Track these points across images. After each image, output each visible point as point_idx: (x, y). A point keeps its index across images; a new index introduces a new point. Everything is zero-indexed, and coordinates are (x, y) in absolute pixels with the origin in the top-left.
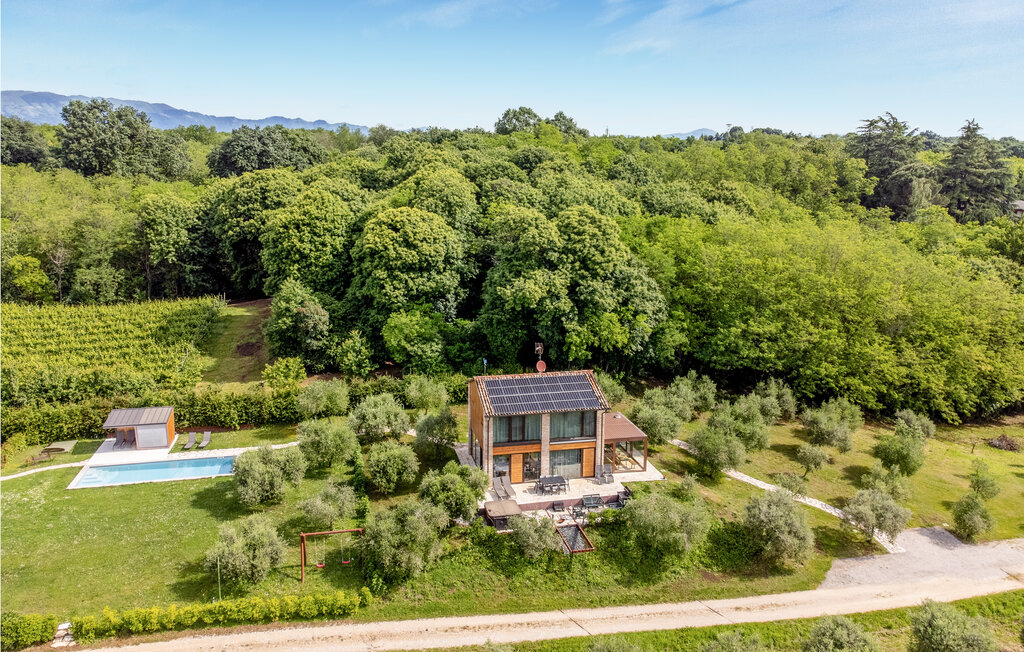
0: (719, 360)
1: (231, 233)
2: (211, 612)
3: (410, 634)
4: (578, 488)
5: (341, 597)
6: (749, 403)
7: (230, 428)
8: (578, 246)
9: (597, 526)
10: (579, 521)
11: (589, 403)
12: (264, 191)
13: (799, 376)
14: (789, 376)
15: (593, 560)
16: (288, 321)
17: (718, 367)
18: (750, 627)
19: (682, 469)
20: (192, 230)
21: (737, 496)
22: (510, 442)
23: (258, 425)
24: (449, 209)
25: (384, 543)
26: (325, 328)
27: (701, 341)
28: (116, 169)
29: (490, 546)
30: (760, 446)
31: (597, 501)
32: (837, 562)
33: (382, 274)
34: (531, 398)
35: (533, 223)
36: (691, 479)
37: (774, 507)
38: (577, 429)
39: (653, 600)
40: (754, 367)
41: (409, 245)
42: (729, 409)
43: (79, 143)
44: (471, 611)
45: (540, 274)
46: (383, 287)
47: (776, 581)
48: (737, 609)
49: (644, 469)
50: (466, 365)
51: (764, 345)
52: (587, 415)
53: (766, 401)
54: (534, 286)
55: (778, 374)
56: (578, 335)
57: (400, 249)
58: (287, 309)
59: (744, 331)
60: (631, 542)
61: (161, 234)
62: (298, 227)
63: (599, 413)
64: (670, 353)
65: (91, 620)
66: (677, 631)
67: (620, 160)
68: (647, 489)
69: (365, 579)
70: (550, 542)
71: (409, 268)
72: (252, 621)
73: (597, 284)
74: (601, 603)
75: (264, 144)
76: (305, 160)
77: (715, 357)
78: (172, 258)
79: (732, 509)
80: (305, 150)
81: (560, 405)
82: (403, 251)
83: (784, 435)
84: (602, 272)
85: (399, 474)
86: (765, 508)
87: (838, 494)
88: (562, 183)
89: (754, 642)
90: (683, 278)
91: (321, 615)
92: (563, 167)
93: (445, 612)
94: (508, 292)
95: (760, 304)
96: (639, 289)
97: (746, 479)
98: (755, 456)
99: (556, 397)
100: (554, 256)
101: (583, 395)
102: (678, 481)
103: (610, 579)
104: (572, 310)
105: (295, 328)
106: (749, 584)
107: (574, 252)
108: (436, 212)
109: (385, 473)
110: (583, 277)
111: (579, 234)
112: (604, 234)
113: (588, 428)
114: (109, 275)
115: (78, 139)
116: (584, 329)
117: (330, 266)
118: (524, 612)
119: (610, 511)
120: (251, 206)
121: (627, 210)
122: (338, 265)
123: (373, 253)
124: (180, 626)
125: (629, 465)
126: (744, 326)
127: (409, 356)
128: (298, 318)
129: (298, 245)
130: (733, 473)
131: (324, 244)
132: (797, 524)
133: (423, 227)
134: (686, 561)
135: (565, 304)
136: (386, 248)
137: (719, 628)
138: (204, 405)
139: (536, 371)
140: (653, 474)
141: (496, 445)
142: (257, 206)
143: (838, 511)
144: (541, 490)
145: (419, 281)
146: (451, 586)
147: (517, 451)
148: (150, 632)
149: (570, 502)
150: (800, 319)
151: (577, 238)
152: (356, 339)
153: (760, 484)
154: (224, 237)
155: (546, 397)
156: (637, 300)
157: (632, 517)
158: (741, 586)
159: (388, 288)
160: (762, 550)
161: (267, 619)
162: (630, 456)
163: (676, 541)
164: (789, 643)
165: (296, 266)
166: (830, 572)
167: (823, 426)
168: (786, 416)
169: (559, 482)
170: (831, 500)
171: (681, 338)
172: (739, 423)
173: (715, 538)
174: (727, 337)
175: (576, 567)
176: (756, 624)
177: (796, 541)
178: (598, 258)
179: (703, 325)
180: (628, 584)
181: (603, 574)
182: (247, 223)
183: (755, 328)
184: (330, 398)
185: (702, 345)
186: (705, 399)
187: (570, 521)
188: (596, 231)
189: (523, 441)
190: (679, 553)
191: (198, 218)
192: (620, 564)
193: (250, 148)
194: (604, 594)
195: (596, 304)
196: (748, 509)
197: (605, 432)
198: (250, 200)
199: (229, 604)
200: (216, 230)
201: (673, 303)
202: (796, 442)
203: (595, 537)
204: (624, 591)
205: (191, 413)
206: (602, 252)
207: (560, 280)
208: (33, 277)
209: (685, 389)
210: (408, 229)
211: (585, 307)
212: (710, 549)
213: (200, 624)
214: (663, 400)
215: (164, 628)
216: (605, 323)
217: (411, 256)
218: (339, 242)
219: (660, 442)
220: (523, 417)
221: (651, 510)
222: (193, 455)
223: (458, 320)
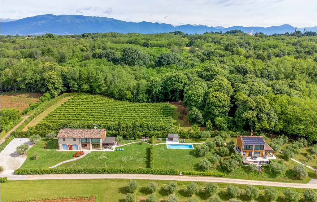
0: (289, 133)
1: (171, 88)
2: (202, 173)
3: (233, 181)
4: (259, 159)
5: (221, 174)
6: (296, 144)
7: (187, 138)
8: (259, 106)
9: (264, 167)
10: (260, 165)
11: (263, 144)
12: (178, 79)
13: (309, 137)
14: (306, 138)
15: (263, 173)
16: (195, 116)
17: (289, 134)
18: (293, 188)
19: (281, 157)
20: (162, 86)
21: (292, 164)
22: (246, 149)
23: (192, 138)
24: (228, 93)
25: (228, 166)
26: (201, 118)
27: (285, 128)
28: (135, 64)
29: (244, 168)
30: (298, 153)
31: (263, 162)
32: (312, 179)
33: (214, 107)
34: (251, 142)
35: (250, 101)
36: (283, 160)
37: (300, 168)
38: (260, 148)
39: (274, 181)
40: (298, 134)
41: (219, 101)
42: (291, 145)
43: (128, 58)
44: (242, 179)
45: (250, 112)
46: (214, 110)
47: (299, 181)
48: (291, 185)
49: (272, 156)
50: (231, 128)
51: (301, 130)
52: (262, 146)
53: (300, 143)
54: (249, 115)
55: (303, 137)
56: (258, 126)
57: (218, 102)
58: (194, 114)
59: (296, 127)
60: (270, 170)
61: (155, 87)
62: (194, 94)
63: (264, 146)
64: (278, 130)
65: (185, 172)
66: (279, 187)
67: (264, 68)
68: (273, 160)
69: (224, 171)
70: (256, 169)
71: (219, 107)
72: (207, 175)
73: (262, 115)
74: (265, 180)
75: (168, 58)
76: (178, 62)
77: (289, 132)
78: (157, 93)
79: (291, 166)
80: (177, 58)
81: (257, 144)
82: (219, 103)
83: (304, 150)
84: (264, 112)
85: (226, 153)
86: (298, 168)
87: (315, 166)
88: (253, 85)
89: (294, 191)
90: (283, 113)
91: (218, 176)
92: (252, 77)
93: (238, 178)
94: (244, 116)
95: (301, 121)
96: (272, 116)
97: (294, 160)
98: (296, 155)
99: (256, 142)
100: (254, 108)
101: (262, 142)
102: (280, 160)
103: (266, 176)
104: (257, 120)
105: (195, 118)
106: (294, 181)
107: (258, 107)
108: (225, 93)
109: (224, 152)
110: (260, 113)
111: (259, 103)
112: (265, 103)
113: (262, 148)
114: (145, 96)
115: (128, 57)
116: (259, 125)
117: (201, 103)
118: (251, 180)
119: (267, 164)
120: (175, 82)
121: (268, 91)
122: (202, 103)
123: (212, 103)
124: (197, 175)
125: (269, 155)
126: (296, 126)
127: (220, 126)
128: (196, 116)
129: (194, 98)
130: (291, 159)
131: (199, 98)
132: (304, 171)
133: (223, 98)
134: (281, 175)
135: (256, 119)
136: (215, 102)
137: (287, 188)
138: (183, 134)
139: (251, 135)
140: (274, 157)
141: (244, 149)
142: (177, 82)
143: (314, 169)
144: (252, 158)
145: (222, 109)
146: (238, 174)
147: (248, 151)
148: (193, 175)
149: (258, 162)
150: (311, 125)
151: (259, 104)
152: (209, 122)
153: (297, 162)
154: (169, 89)
155: (254, 142)
156: (272, 118)
157: (271, 166)
158: (292, 181)
159: (215, 111)
160: (296, 175)
161: (210, 176)
162: (269, 153)
163: (280, 172)
164: (300, 192)
165: (193, 103)
166: (310, 181)
167: (313, 151)
168: (305, 146)
169: (256, 158)
170: (313, 167)
171: (281, 127)
172: (293, 149)
173: (287, 172)
174: (292, 128)
175: (260, 174)
176: (294, 188)
177: (304, 175)
178: (264, 109)
179: (286, 124)
180: (270, 178)
181: (265, 175)
182: (174, 86)
183: (299, 127)
184: (208, 135)
185: (286, 128)
186: (286, 141)
187: (258, 165)
188: (263, 103)
189: (249, 149)
190: (280, 174)
191: (163, 83)
192: (268, 174)
193: (165, 59)
194: (265, 179)
195: (262, 119)
196: (294, 167)
197: (265, 148)
198: (175, 81)
199: (203, 172)
200: (167, 87)
201: (280, 119)
202: (307, 152)
203: (263, 169)
204: (269, 179)
205: (181, 135)
206: (265, 108)
207: (255, 114)
208: (130, 96)
209: (281, 139)
210: (220, 98)
211: (260, 120)
212: (286, 174)
213: (200, 175)
214: (276, 141)
215: (195, 175)
216: (264, 123)
217: (220, 104)
218: (202, 98)
219: (276, 151)
220: (250, 145)
221: (275, 165)
222: (183, 144)
223: (229, 117)
